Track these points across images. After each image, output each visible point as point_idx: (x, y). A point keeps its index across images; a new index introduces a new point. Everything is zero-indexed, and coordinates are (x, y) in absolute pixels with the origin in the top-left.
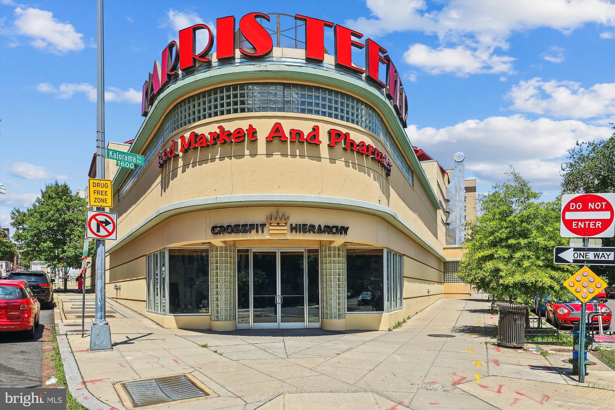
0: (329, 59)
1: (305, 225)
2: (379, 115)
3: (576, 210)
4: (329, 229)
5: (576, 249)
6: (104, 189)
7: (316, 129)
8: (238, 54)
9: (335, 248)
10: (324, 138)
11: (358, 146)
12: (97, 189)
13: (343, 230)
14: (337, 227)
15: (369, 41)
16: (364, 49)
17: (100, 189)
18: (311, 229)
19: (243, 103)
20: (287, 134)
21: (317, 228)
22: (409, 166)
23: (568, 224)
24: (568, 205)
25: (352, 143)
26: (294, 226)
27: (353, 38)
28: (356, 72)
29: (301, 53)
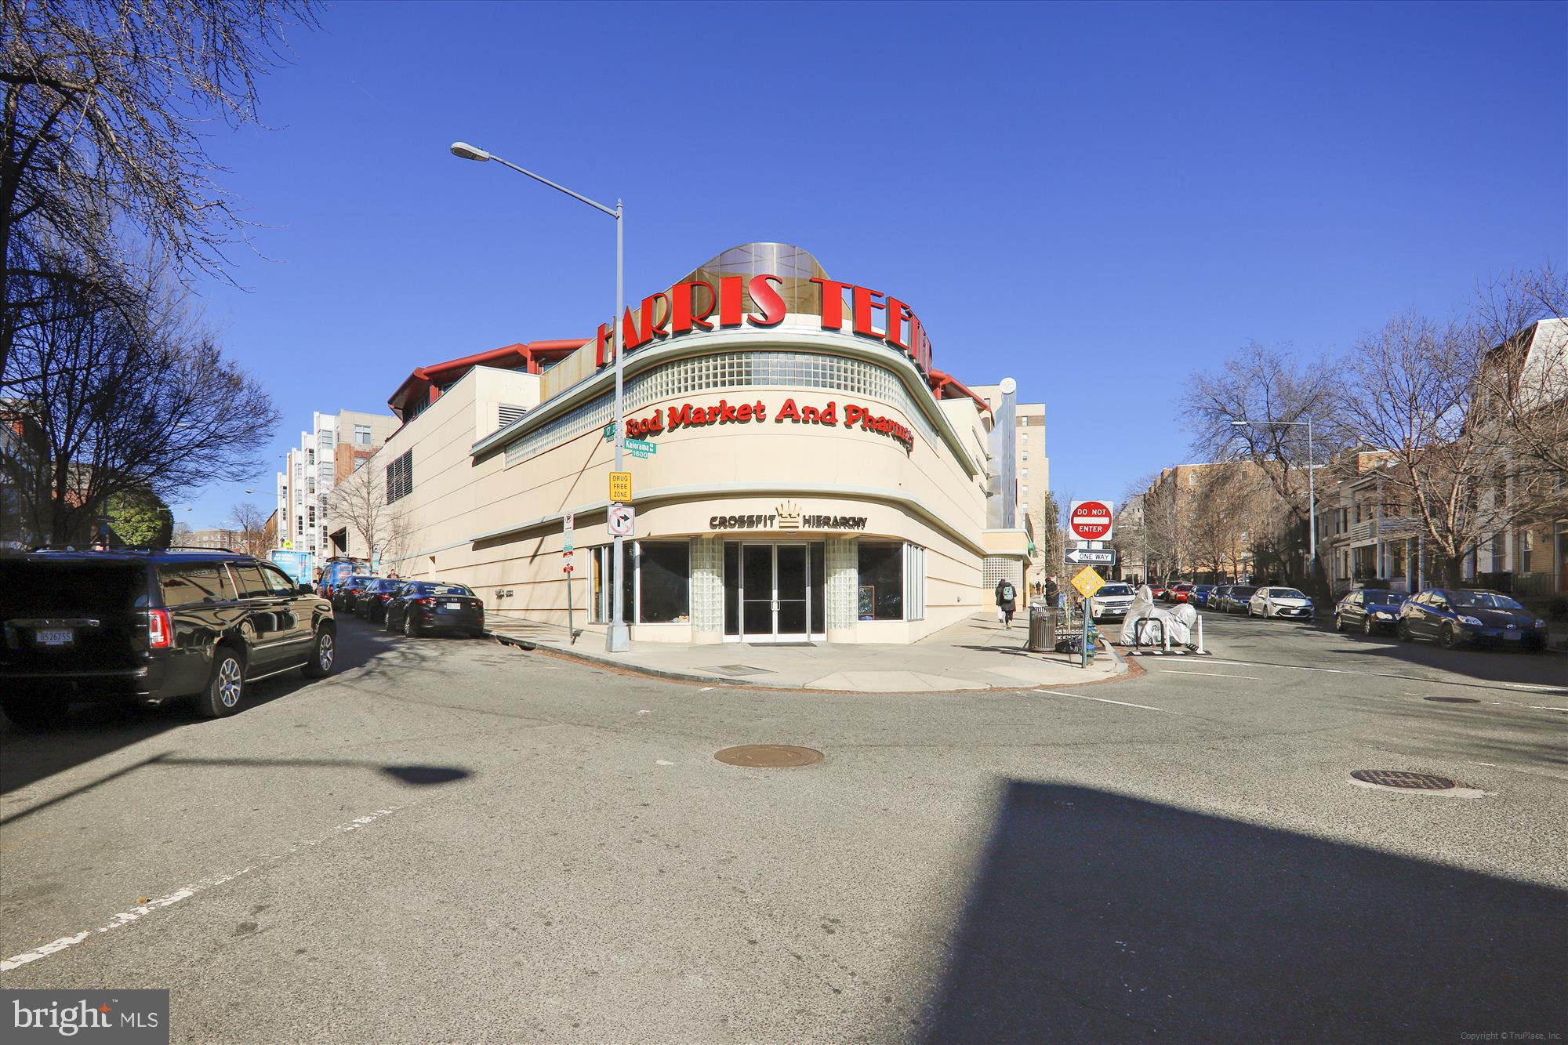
0: (847, 325)
1: (819, 517)
2: (899, 378)
3: (1082, 516)
4: (845, 522)
5: (1081, 551)
6: (624, 482)
7: (831, 406)
8: (745, 317)
9: (845, 541)
10: (841, 415)
11: (877, 422)
12: (617, 482)
13: (860, 522)
14: (853, 519)
15: (889, 299)
16: (885, 309)
17: (620, 482)
18: (826, 521)
19: (748, 373)
20: (800, 413)
21: (832, 519)
22: (933, 425)
23: (1076, 527)
24: (1076, 511)
25: (871, 419)
26: (807, 518)
27: (874, 299)
28: (877, 338)
29: (816, 320)
